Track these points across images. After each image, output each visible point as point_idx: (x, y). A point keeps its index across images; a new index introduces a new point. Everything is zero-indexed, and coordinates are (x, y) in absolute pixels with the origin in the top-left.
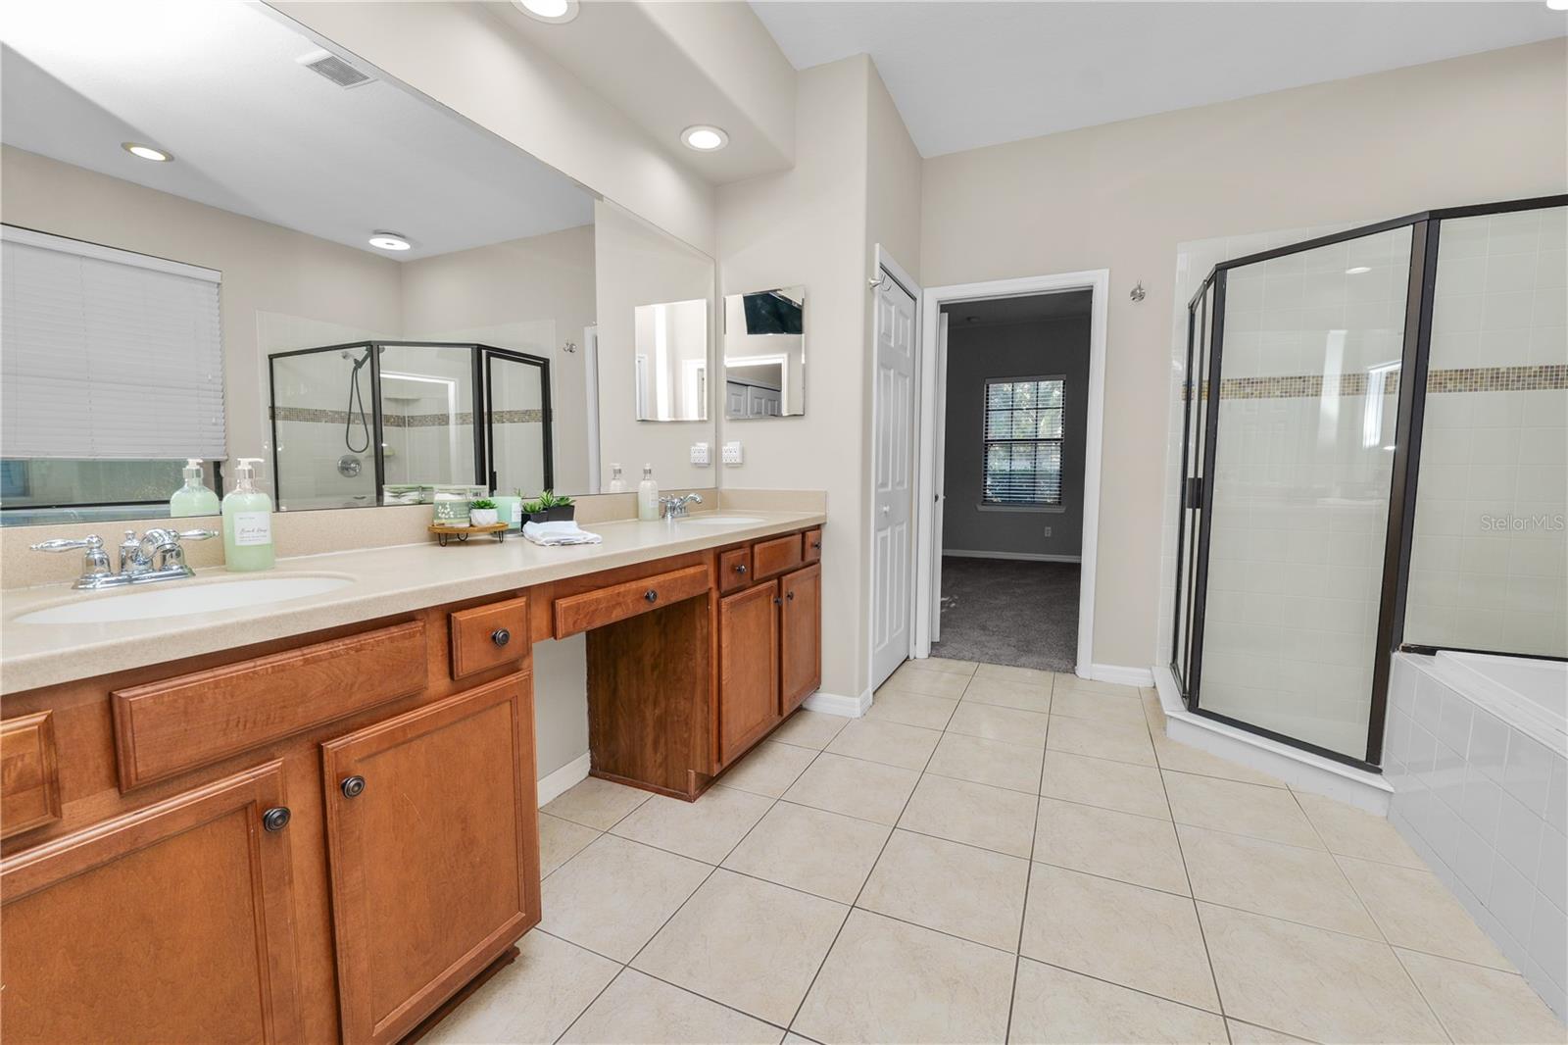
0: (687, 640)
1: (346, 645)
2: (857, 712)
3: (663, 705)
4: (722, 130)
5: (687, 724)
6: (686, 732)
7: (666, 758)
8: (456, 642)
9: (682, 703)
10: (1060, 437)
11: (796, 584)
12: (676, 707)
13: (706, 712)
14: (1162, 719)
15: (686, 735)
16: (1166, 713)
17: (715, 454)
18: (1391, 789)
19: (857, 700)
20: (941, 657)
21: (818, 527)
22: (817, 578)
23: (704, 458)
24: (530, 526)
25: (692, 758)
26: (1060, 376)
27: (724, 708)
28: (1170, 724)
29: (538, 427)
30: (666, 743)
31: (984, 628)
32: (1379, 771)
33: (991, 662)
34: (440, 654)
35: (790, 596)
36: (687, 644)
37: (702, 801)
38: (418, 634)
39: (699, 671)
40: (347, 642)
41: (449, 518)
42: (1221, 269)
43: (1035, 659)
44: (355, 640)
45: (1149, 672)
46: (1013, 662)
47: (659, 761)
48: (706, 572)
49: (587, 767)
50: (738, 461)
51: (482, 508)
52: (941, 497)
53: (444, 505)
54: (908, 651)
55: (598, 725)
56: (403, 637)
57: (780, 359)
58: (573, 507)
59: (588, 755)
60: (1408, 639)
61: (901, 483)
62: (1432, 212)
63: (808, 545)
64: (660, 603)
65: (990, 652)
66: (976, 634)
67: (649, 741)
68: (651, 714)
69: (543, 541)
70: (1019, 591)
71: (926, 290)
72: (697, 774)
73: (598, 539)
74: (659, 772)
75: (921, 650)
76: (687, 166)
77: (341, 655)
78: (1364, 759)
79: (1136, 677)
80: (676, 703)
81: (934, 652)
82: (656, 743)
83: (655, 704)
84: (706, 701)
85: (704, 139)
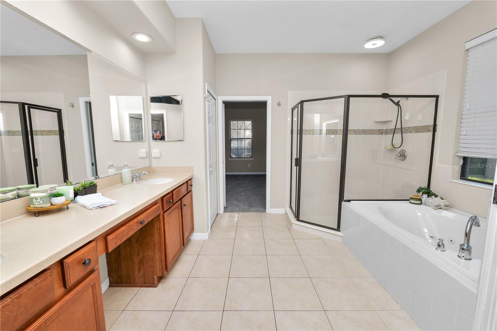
0: (151, 230)
1: (11, 298)
2: (207, 237)
3: (142, 255)
4: (150, 36)
5: (152, 260)
6: (152, 263)
7: (144, 274)
8: (67, 271)
9: (150, 253)
10: (251, 138)
11: (186, 201)
12: (147, 255)
13: (160, 255)
14: (290, 223)
15: (152, 264)
16: (293, 222)
17: (149, 154)
18: (343, 235)
19: (207, 234)
20: (227, 212)
21: (191, 179)
22: (191, 196)
23: (144, 155)
24: (79, 198)
25: (155, 272)
26: (251, 120)
27: (167, 252)
28: (293, 225)
29: (57, 138)
30: (144, 268)
31: (237, 200)
32: (340, 231)
33: (242, 212)
34: (58, 280)
35: (185, 205)
36: (151, 231)
37: (160, 285)
38: (49, 277)
39: (157, 240)
40: (12, 296)
41: (40, 204)
42: (302, 102)
43: (254, 209)
44: (17, 293)
45: (284, 209)
46: (248, 211)
47: (141, 276)
48: (159, 206)
49: (108, 283)
50: (159, 156)
51: (57, 197)
52: (225, 162)
53: (36, 199)
54: (218, 212)
55: (112, 267)
56: (42, 281)
57: (163, 112)
58: (97, 185)
59: (108, 280)
60: (345, 199)
61: (214, 160)
62: (348, 95)
63: (188, 185)
64: (146, 223)
65: (241, 208)
66: (235, 202)
67: (136, 269)
68: (136, 259)
69: (91, 207)
70: (244, 185)
71: (218, 97)
72: (157, 277)
73: (116, 202)
74: (141, 280)
75: (221, 211)
76: (136, 48)
77: (9, 304)
78: (337, 228)
79: (281, 211)
80: (147, 253)
81: (225, 211)
82: (139, 269)
83: (138, 255)
84: (160, 251)
85: (142, 38)
